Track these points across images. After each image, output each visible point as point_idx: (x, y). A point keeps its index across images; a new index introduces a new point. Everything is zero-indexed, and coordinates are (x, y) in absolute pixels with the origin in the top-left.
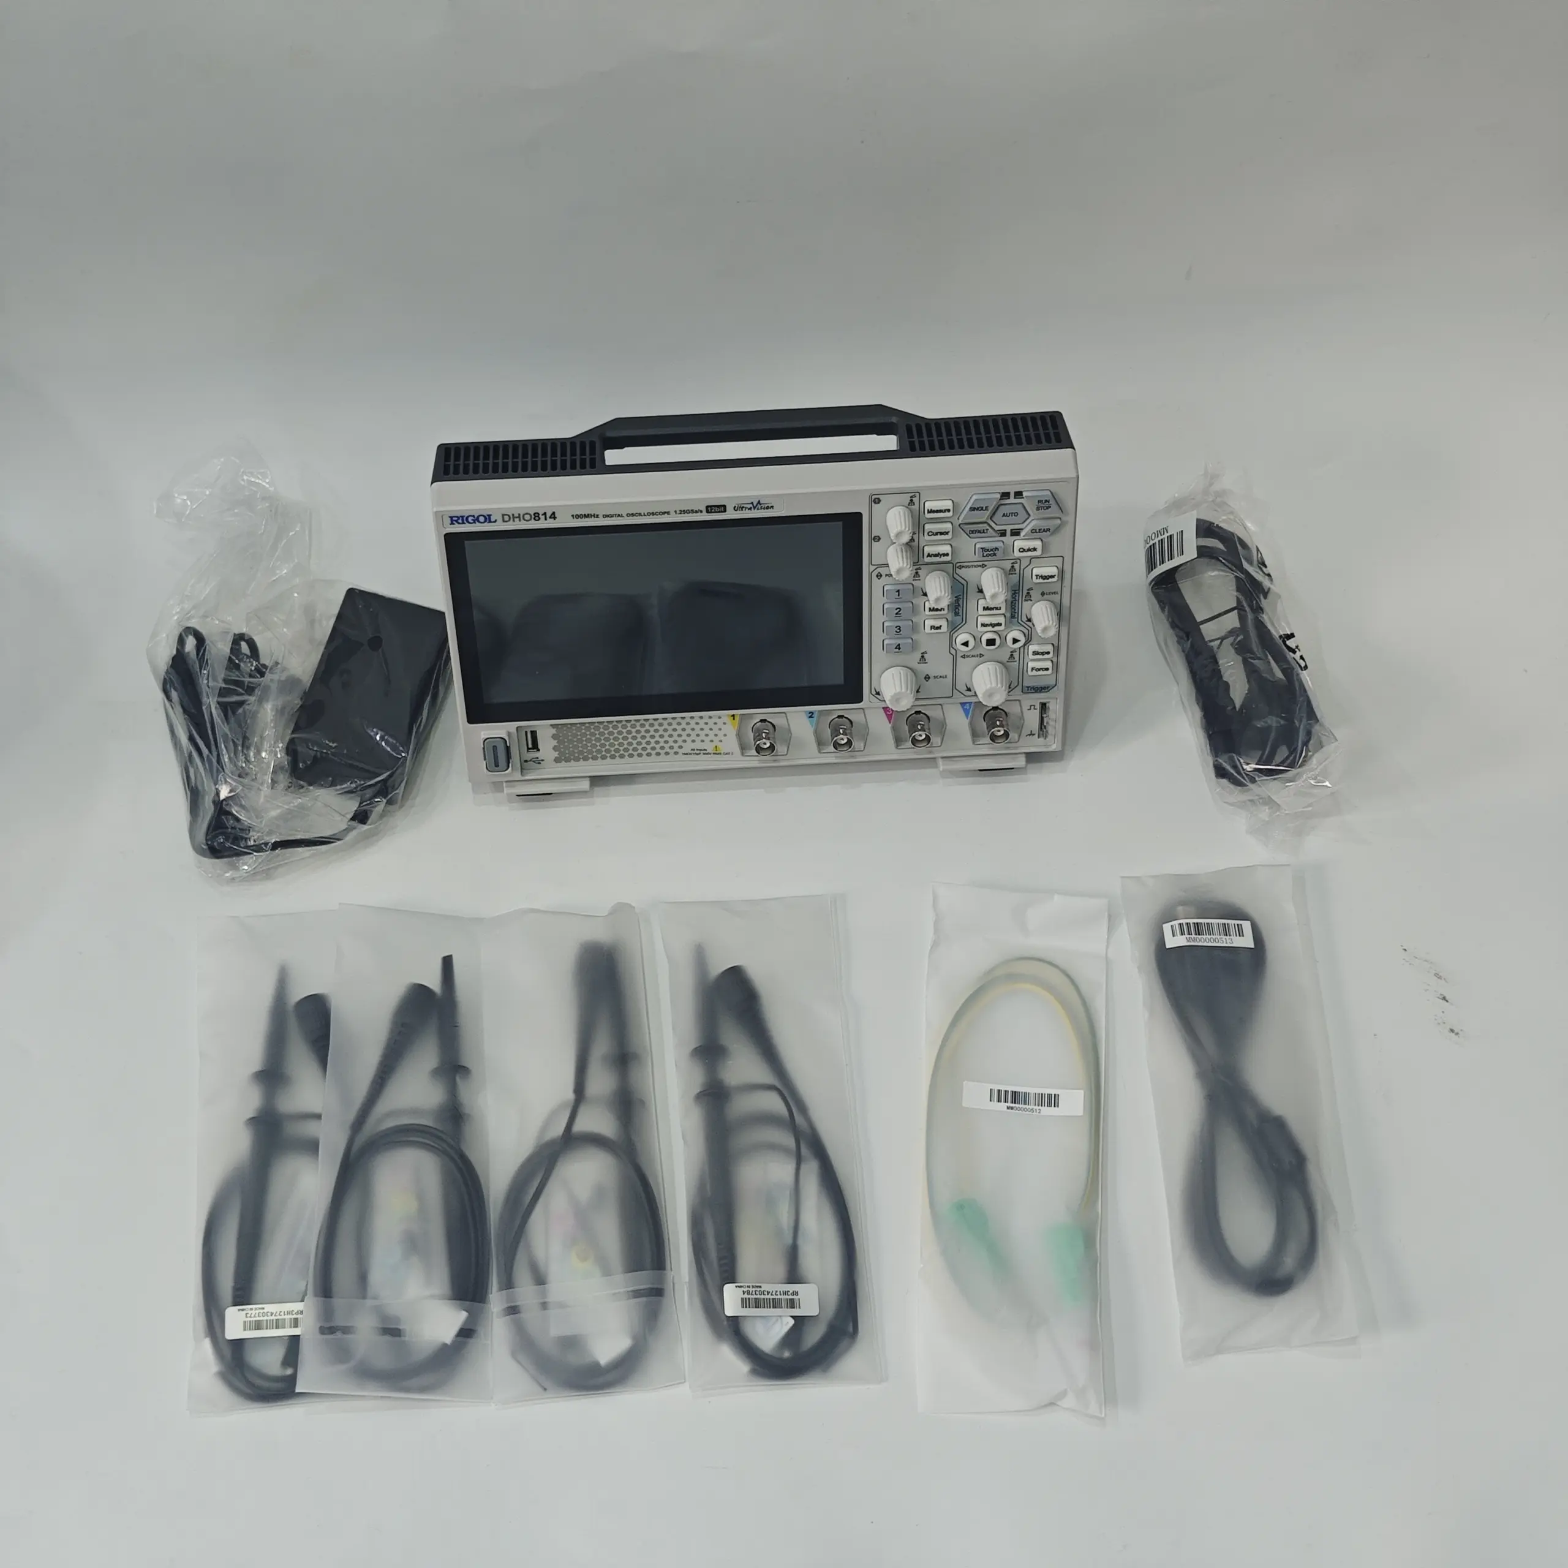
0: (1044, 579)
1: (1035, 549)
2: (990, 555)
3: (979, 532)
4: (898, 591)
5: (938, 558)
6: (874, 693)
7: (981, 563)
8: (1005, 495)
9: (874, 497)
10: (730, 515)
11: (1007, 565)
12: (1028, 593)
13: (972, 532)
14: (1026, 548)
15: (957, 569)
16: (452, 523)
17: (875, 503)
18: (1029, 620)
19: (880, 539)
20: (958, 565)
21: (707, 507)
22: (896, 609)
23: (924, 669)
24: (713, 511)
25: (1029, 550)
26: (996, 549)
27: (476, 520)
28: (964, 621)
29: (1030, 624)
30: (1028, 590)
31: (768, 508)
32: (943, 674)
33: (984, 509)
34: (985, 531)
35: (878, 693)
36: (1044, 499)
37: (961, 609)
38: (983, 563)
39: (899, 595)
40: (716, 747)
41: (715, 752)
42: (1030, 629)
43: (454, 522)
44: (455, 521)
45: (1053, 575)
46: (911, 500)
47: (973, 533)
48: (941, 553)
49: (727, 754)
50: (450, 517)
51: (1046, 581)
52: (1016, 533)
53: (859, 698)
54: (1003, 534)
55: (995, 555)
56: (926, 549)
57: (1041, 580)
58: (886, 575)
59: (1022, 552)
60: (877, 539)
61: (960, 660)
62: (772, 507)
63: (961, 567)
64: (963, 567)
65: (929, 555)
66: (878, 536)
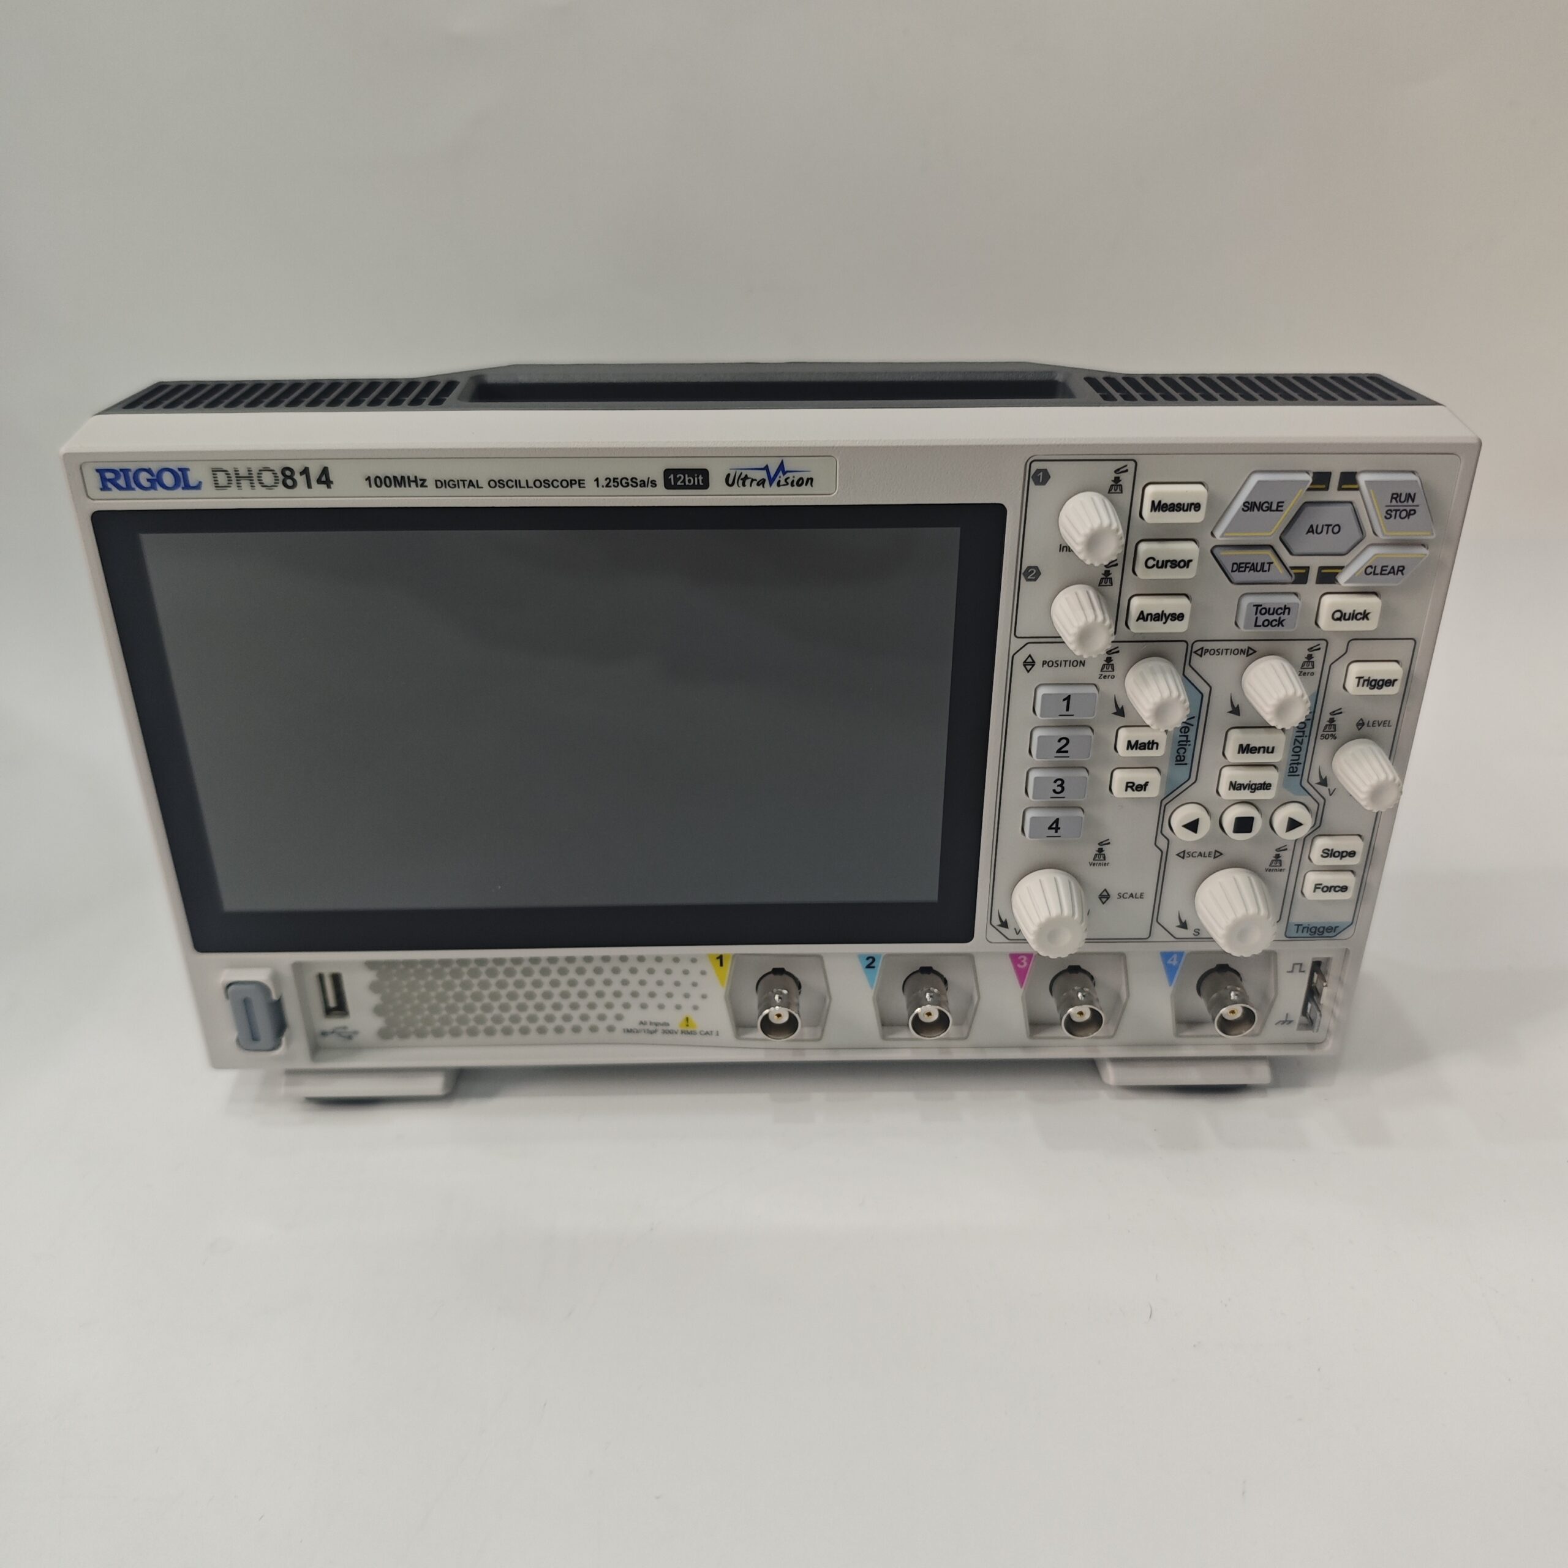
0: (1373, 687)
1: (1365, 616)
2: (1270, 623)
3: (1254, 568)
4: (1068, 698)
5: (1160, 623)
6: (996, 922)
7: (1244, 646)
8: (1321, 480)
9: (1036, 466)
10: (717, 496)
11: (1301, 651)
12: (1332, 720)
13: (1239, 567)
14: (1348, 611)
15: (1194, 656)
16: (104, 488)
17: (1037, 483)
18: (1324, 782)
19: (1038, 574)
20: (1197, 646)
21: (667, 472)
22: (1059, 741)
23: (1101, 878)
24: (679, 483)
25: (1353, 616)
26: (1286, 609)
27: (156, 481)
28: (1192, 778)
29: (1323, 790)
30: (1333, 713)
31: (800, 482)
32: (1137, 891)
33: (1274, 507)
34: (1266, 567)
35: (1004, 924)
36: (1404, 491)
37: (1190, 749)
38: (1251, 644)
39: (1068, 710)
40: (687, 1019)
41: (685, 1029)
42: (1321, 801)
43: (110, 485)
44: (110, 480)
45: (1392, 678)
46: (1117, 480)
47: (1238, 570)
48: (1167, 612)
49: (707, 1033)
50: (98, 471)
51: (1376, 692)
52: (1328, 576)
53: (966, 934)
54: (1301, 576)
55: (1280, 623)
56: (1136, 602)
57: (1366, 691)
58: (1044, 663)
59: (1339, 619)
60: (1032, 574)
61: (1173, 861)
62: (810, 480)
63: (1202, 652)
64: (1207, 651)
65: (1142, 617)
66: (1036, 568)
